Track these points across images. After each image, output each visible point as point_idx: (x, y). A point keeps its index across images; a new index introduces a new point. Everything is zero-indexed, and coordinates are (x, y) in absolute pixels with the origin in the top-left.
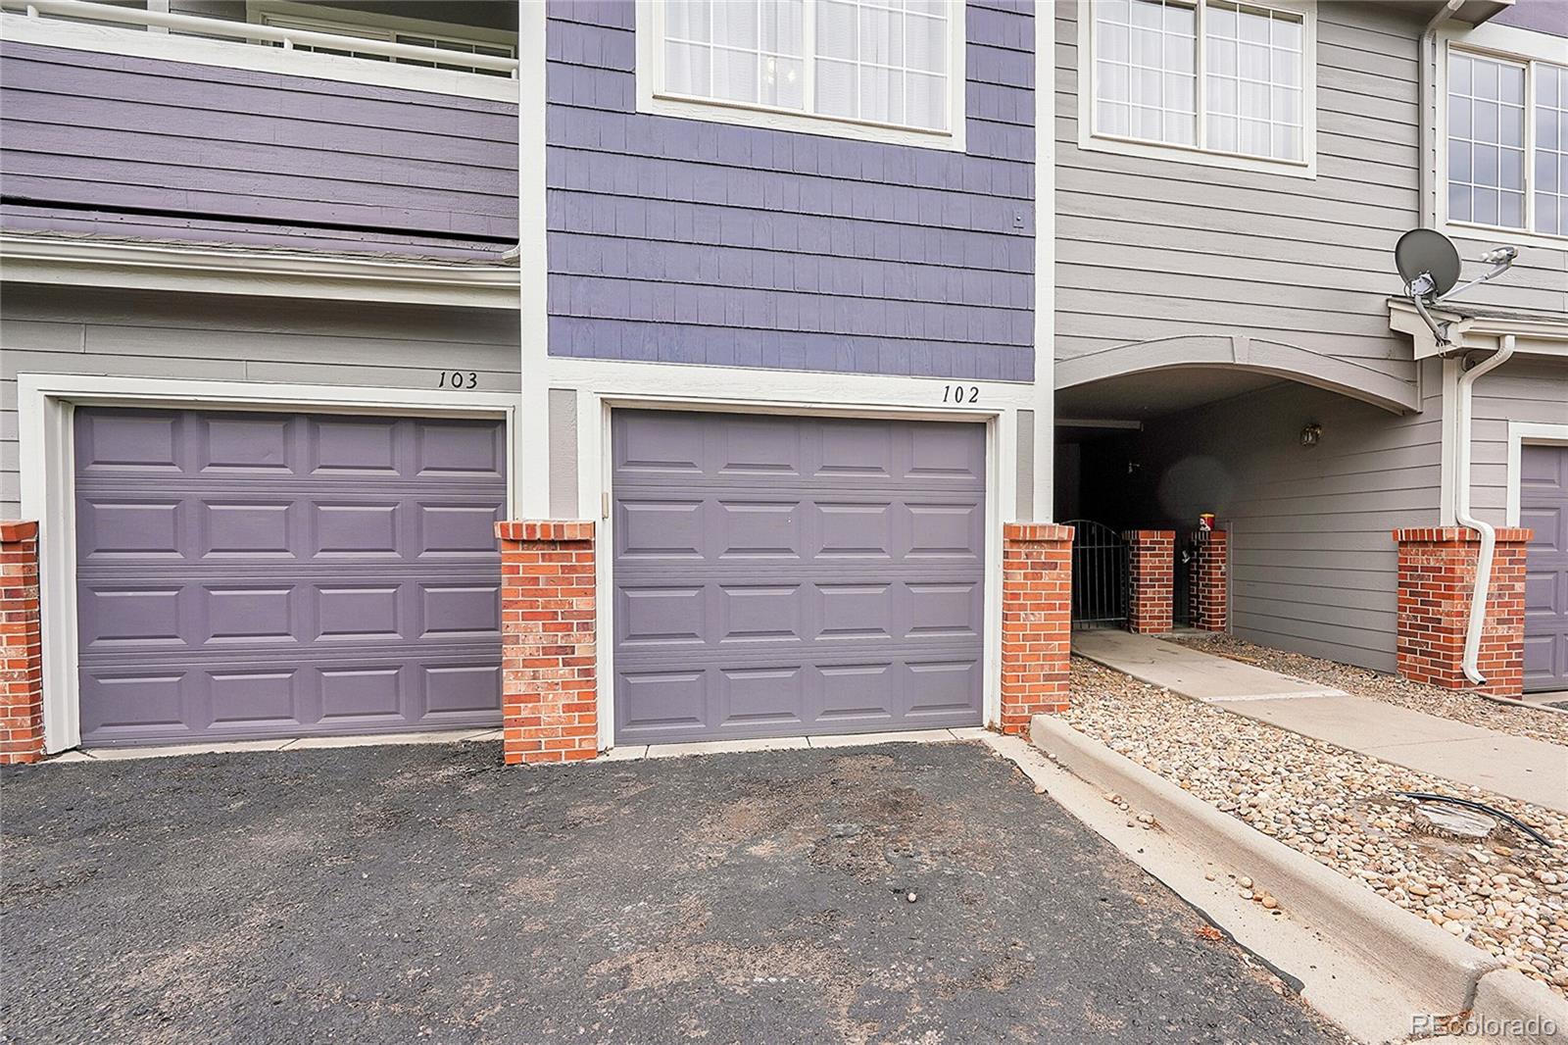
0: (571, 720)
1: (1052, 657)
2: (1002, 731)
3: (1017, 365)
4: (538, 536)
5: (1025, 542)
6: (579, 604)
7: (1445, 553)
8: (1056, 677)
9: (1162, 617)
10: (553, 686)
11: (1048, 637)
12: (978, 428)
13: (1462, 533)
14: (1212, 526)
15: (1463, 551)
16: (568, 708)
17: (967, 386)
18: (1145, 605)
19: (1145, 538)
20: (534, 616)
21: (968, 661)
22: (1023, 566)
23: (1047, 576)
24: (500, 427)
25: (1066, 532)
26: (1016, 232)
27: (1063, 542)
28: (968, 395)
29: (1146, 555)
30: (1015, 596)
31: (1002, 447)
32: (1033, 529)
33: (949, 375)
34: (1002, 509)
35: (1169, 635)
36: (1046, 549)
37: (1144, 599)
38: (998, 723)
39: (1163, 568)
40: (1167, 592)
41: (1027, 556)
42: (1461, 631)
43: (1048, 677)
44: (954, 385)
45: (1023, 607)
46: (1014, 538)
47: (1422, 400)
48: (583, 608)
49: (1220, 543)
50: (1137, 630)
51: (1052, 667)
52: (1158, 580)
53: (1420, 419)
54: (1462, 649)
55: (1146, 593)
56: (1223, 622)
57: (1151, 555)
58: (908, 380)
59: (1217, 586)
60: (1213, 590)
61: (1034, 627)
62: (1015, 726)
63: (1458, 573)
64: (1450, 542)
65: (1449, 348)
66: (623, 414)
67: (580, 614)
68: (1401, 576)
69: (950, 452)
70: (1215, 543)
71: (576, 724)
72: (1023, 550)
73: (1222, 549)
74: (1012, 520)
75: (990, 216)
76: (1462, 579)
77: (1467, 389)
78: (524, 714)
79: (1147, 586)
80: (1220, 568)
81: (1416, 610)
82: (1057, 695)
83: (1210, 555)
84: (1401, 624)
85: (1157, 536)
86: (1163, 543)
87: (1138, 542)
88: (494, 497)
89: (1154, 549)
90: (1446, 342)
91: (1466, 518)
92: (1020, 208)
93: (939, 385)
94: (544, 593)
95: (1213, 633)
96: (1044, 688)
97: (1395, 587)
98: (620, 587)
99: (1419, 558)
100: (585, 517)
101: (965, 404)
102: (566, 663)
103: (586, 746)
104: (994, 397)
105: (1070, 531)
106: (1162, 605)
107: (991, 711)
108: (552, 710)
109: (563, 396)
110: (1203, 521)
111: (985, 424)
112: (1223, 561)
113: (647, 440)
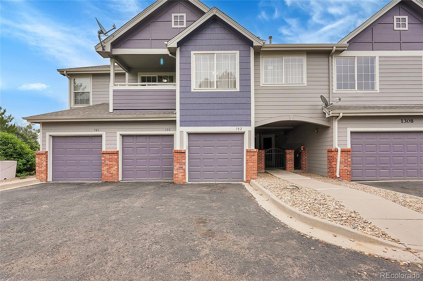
1: (254, 170)
2: (246, 182)
3: (248, 123)
4: (178, 152)
5: (249, 152)
6: (183, 161)
7: (333, 153)
8: (255, 174)
9: (292, 167)
10: (180, 172)
11: (253, 167)
12: (243, 134)
13: (335, 149)
14: (304, 149)
15: (336, 153)
16: (182, 176)
17: (240, 127)
18: (288, 165)
19: (288, 151)
20: (178, 163)
21: (241, 171)
22: (249, 156)
23: (253, 157)
24: (173, 136)
25: (256, 150)
26: (248, 103)
27: (255, 152)
29: (288, 155)
30: (248, 161)
31: (246, 136)
32: (250, 150)
33: (237, 126)
35: (293, 171)
36: (252, 153)
37: (288, 164)
38: (245, 181)
39: (292, 157)
40: (293, 162)
41: (250, 154)
42: (336, 168)
43: (253, 174)
45: (249, 162)
46: (247, 151)
47: (331, 124)
49: (305, 152)
50: (286, 170)
51: (254, 172)
52: (290, 160)
53: (331, 128)
54: (336, 171)
55: (288, 162)
56: (305, 169)
57: (289, 155)
58: (230, 127)
59: (304, 161)
60: (303, 162)
61: (251, 165)
62: (248, 181)
63: (335, 157)
64: (333, 151)
66: (189, 134)
67: (184, 163)
68: (328, 158)
69: (238, 138)
70: (303, 152)
71: (183, 178)
72: (249, 153)
73: (305, 154)
74: (247, 148)
75: (245, 100)
76: (336, 158)
77: (337, 122)
78: (177, 176)
79: (288, 161)
80: (305, 157)
81: (329, 164)
82: (255, 176)
83: (303, 155)
84: (328, 167)
85: (290, 151)
86: (291, 152)
87: (286, 152)
88: (172, 146)
89: (290, 154)
90: (330, 115)
91: (337, 147)
92: (248, 99)
93: (235, 127)
94: (179, 160)
95: (303, 171)
96: (253, 175)
97: (327, 160)
98: (188, 159)
99: (330, 155)
101: (240, 130)
102: (182, 169)
103: (185, 181)
104: (244, 129)
106: (292, 165)
107: (245, 180)
108: (180, 176)
109: (182, 132)
110: (302, 148)
111: (244, 133)
112: (305, 156)
113: (193, 138)
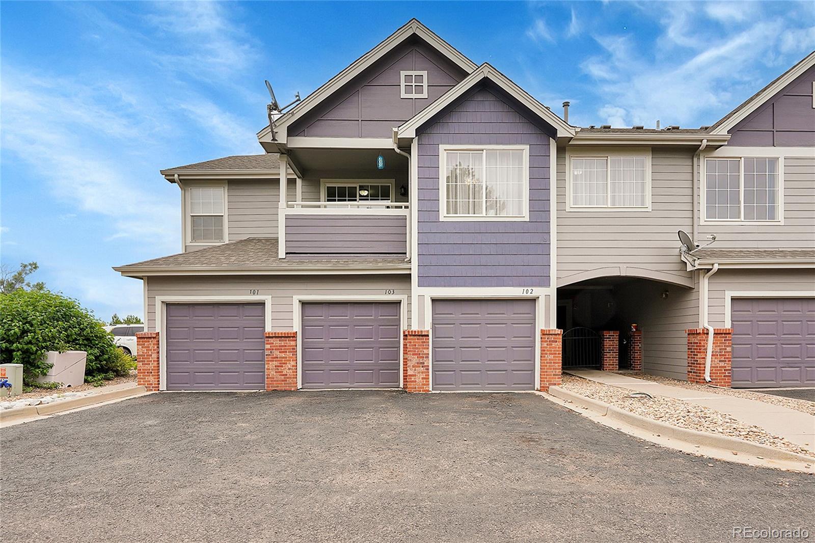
0: (423, 381)
1: (556, 369)
2: (540, 391)
3: (544, 281)
4: (417, 334)
5: (547, 334)
6: (425, 351)
7: (699, 337)
8: (557, 375)
9: (614, 365)
10: (419, 373)
11: (554, 363)
12: (533, 300)
13: (703, 330)
14: (636, 330)
15: (704, 336)
16: (423, 378)
17: (529, 289)
18: (607, 360)
19: (607, 334)
20: (415, 354)
21: (530, 371)
22: (546, 341)
23: (554, 345)
25: (560, 331)
26: (545, 242)
27: (559, 334)
28: (530, 291)
29: (607, 341)
30: (544, 351)
31: (540, 306)
32: (549, 331)
33: (524, 286)
34: (540, 325)
35: (617, 371)
36: (554, 336)
37: (607, 357)
38: (539, 389)
39: (614, 345)
40: (616, 355)
41: (548, 339)
42: (704, 364)
43: (554, 375)
44: (526, 289)
45: (547, 354)
46: (543, 333)
47: (694, 284)
48: (427, 352)
49: (638, 336)
50: (604, 369)
51: (556, 372)
52: (611, 350)
53: (694, 290)
54: (704, 370)
55: (607, 355)
56: (640, 367)
57: (609, 341)
58: (512, 288)
59: (637, 353)
60: (636, 354)
61: (549, 360)
62: (544, 389)
63: (702, 344)
64: (700, 333)
65: (695, 268)
66: (435, 301)
67: (426, 354)
68: (689, 346)
69: (525, 308)
70: (636, 336)
71: (425, 383)
72: (547, 337)
73: (640, 338)
74: (544, 328)
75: (537, 239)
76: (704, 346)
77: (706, 281)
78: (413, 379)
79: (607, 352)
80: (639, 345)
81: (692, 358)
82: (557, 380)
83: (635, 341)
84: (689, 363)
85: (612, 333)
86: (614, 336)
87: (604, 336)
88: (397, 323)
89: (610, 338)
90: (695, 266)
91: (706, 325)
92: (545, 236)
93: (522, 289)
94: (417, 348)
95: (636, 371)
96: (553, 378)
97: (687, 350)
98: (433, 348)
99: (693, 340)
100: (426, 329)
101: (529, 294)
102: (422, 367)
103: (427, 389)
104: (537, 291)
105: (561, 331)
106: (614, 360)
107: (537, 386)
108: (419, 379)
109: (421, 297)
110: (632, 327)
111: (535, 300)
112: (640, 343)
113: (441, 308)
